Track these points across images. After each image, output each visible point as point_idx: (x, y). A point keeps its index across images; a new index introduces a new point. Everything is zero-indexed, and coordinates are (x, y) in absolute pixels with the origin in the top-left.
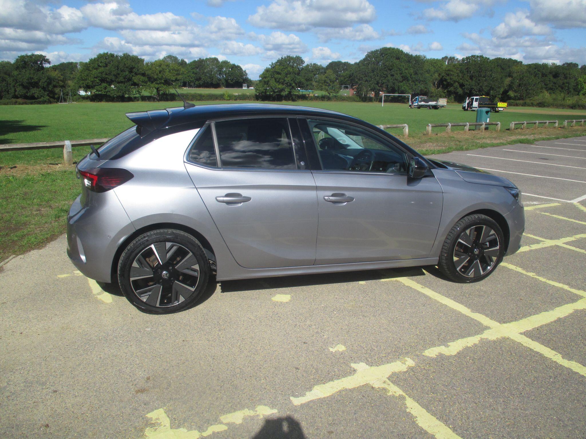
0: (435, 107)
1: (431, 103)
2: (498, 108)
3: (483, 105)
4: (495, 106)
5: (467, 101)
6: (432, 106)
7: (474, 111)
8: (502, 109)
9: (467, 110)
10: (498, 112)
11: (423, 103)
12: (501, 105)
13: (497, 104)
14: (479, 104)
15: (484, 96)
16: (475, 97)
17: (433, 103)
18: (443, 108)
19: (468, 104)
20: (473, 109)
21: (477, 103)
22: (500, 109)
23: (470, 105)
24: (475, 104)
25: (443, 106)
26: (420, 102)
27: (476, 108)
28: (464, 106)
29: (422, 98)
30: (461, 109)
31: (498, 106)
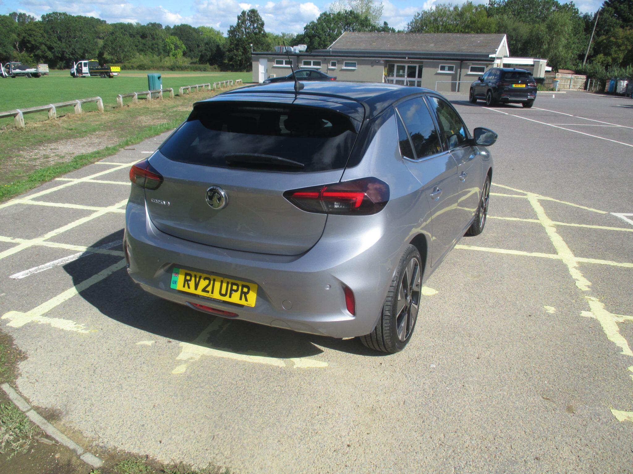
0: (36, 75)
1: (28, 70)
2: (112, 72)
3: (94, 70)
4: (109, 71)
5: (75, 67)
6: (31, 73)
7: (84, 77)
8: (116, 74)
9: (77, 77)
10: (112, 77)
11: (18, 71)
12: (115, 69)
13: (110, 69)
14: (90, 69)
15: (93, 60)
16: (83, 62)
17: (33, 70)
18: (45, 76)
19: (77, 69)
20: (84, 75)
21: (87, 68)
22: (114, 74)
23: (79, 71)
24: (85, 70)
25: (45, 74)
26: (15, 69)
27: (87, 73)
28: (72, 72)
29: (15, 64)
30: (69, 75)
31: (112, 71)
